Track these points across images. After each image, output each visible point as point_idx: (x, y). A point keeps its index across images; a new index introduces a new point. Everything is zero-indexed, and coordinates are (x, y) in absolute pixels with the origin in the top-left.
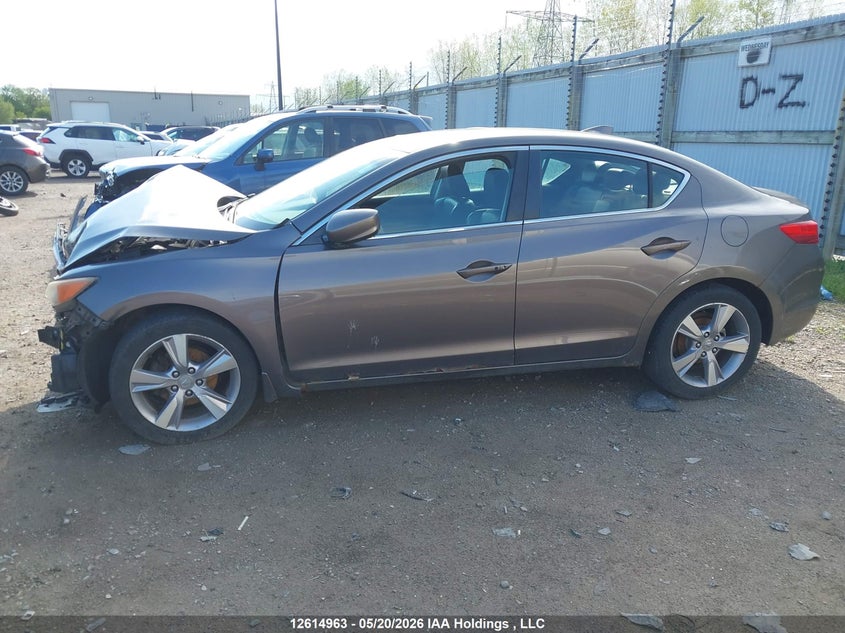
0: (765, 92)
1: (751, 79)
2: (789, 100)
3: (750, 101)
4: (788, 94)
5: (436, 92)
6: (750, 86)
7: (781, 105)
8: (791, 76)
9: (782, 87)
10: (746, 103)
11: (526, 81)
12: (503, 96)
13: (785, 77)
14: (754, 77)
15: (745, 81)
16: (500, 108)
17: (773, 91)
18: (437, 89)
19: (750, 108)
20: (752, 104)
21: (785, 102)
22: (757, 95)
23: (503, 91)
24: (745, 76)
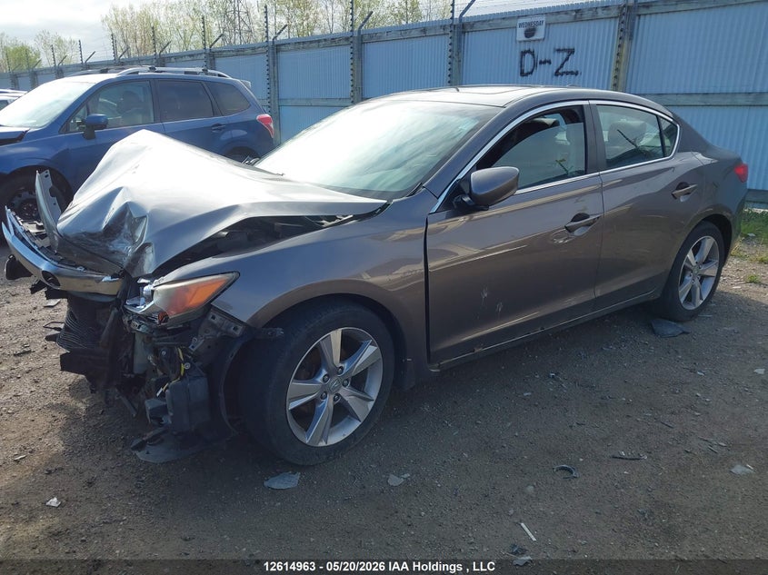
0: (541, 63)
1: (529, 51)
2: (564, 69)
3: (529, 70)
4: (563, 64)
5: (189, 58)
6: (528, 57)
7: (557, 74)
8: (564, 50)
9: (557, 59)
10: (525, 72)
11: (296, 49)
12: (274, 64)
13: (559, 50)
14: (532, 50)
15: (523, 53)
16: (272, 74)
17: (549, 62)
18: (190, 56)
19: (529, 76)
20: (531, 73)
21: (560, 71)
22: (535, 65)
23: (274, 59)
24: (523, 49)
